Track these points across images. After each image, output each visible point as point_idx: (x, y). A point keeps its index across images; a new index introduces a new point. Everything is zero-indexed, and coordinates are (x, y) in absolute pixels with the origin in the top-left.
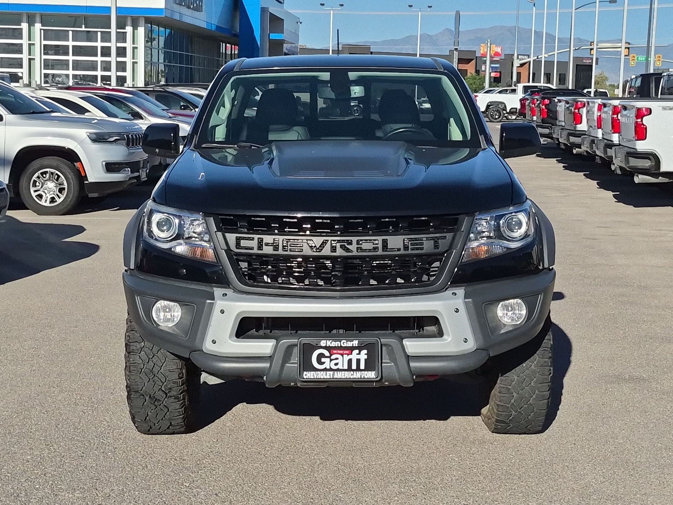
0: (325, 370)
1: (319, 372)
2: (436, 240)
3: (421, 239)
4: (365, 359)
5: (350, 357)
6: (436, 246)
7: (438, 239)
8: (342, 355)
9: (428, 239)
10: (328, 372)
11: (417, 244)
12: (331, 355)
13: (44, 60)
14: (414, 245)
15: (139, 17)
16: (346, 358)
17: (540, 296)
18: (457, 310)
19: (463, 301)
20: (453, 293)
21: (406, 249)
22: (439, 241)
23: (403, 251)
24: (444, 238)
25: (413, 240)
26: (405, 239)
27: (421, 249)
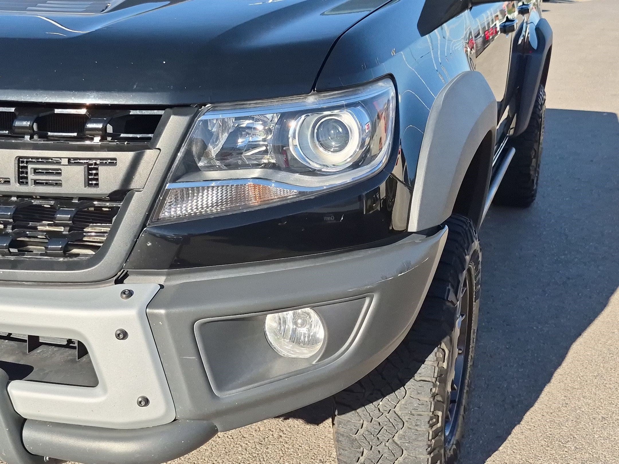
2: (91, 166)
3: (55, 161)
6: (92, 181)
7: (96, 164)
9: (72, 161)
11: (50, 174)
14: (42, 174)
17: (367, 301)
18: (123, 335)
19: (140, 314)
20: (124, 292)
21: (22, 179)
22: (101, 168)
23: (15, 187)
24: (113, 162)
25: (38, 163)
26: (20, 159)
27: (58, 184)
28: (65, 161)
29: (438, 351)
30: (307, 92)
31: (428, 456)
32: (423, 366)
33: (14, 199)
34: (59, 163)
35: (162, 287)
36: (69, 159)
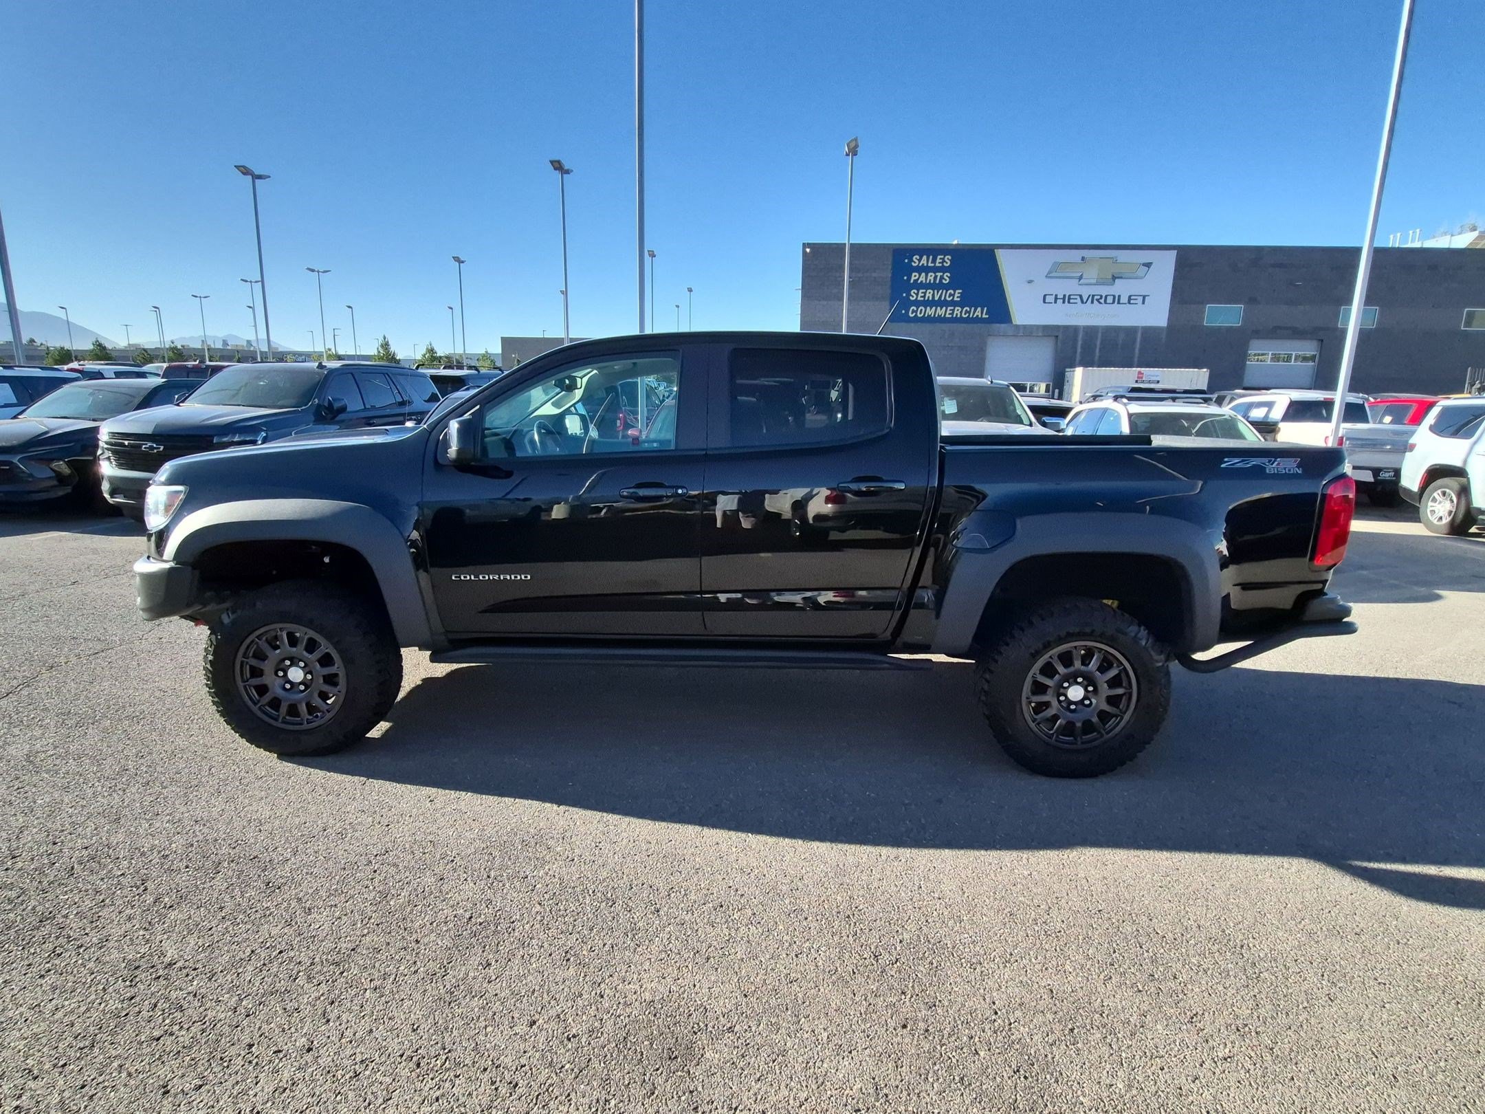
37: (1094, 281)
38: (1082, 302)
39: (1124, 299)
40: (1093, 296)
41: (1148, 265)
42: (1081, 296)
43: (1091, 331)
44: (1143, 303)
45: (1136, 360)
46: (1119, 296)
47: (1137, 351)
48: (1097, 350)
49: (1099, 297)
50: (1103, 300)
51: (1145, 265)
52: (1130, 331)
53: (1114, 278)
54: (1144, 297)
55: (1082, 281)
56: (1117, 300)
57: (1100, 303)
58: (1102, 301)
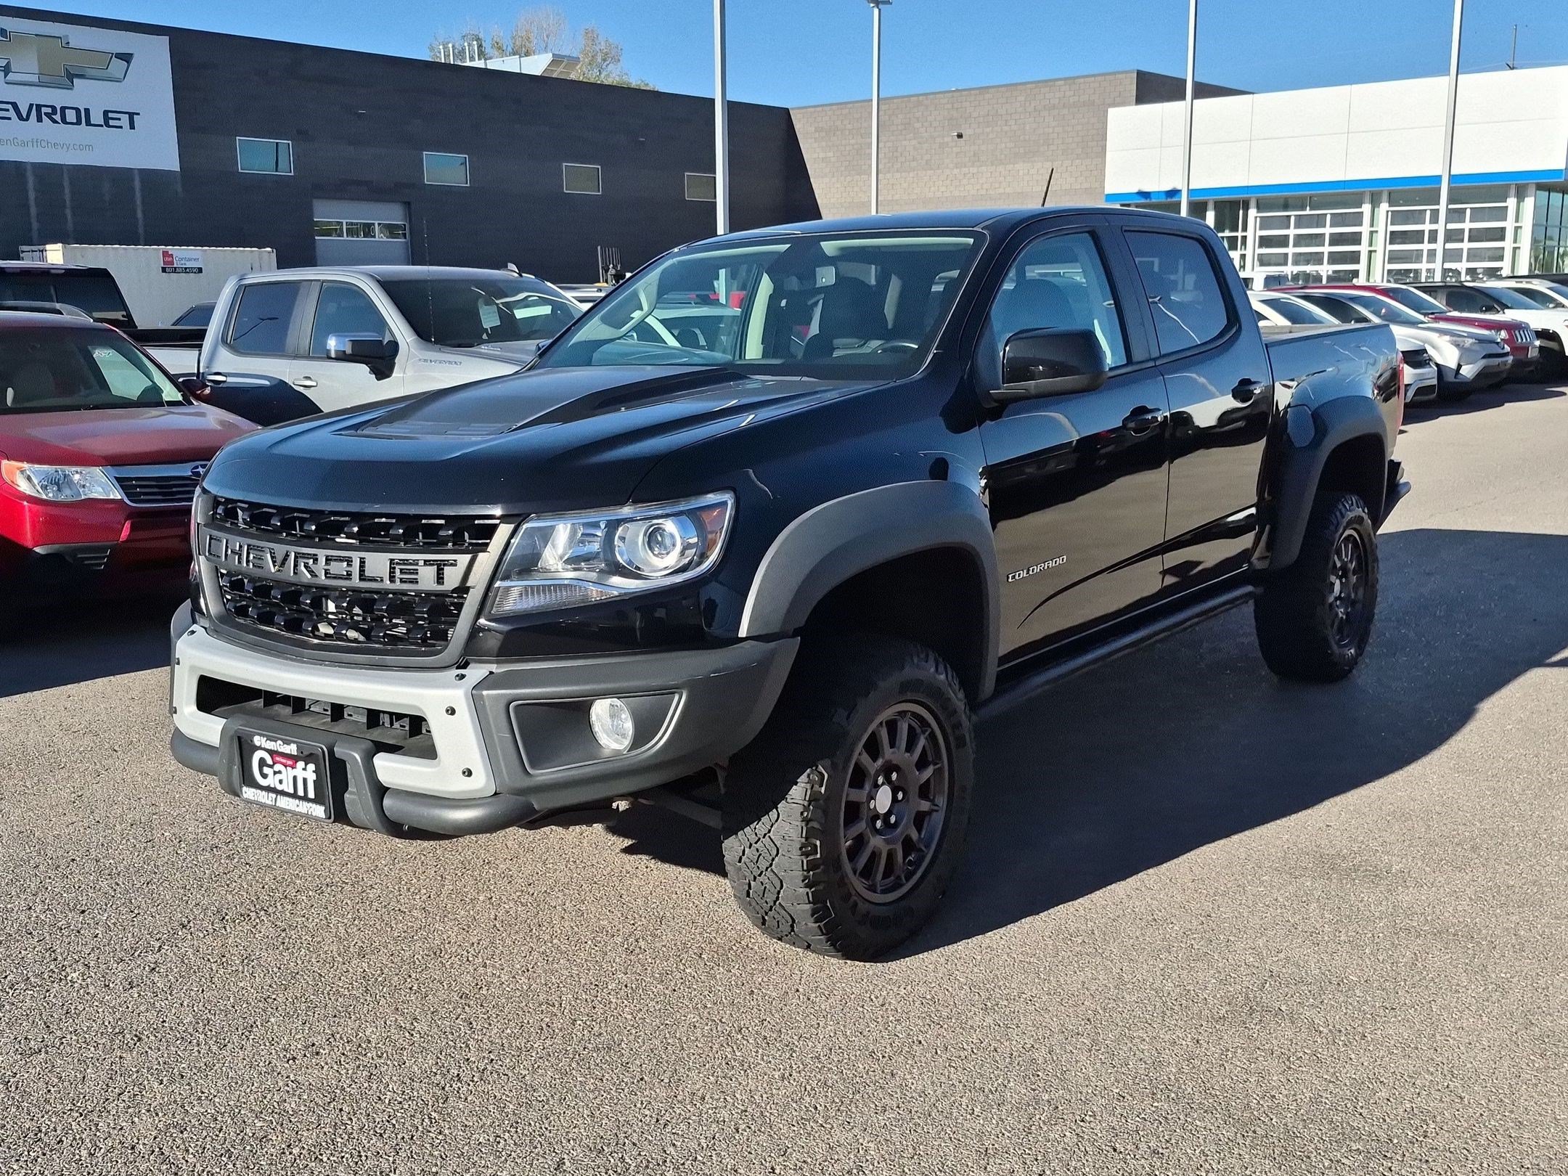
0: (268, 789)
1: (259, 791)
2: (440, 566)
3: (416, 563)
4: (314, 781)
5: (294, 772)
6: (440, 579)
7: (445, 565)
8: (286, 766)
9: (427, 563)
10: (271, 794)
11: (411, 573)
12: (274, 763)
13: (1390, 251)
14: (406, 573)
15: (1528, 184)
16: (291, 772)
17: (677, 697)
18: (452, 711)
19: (466, 695)
20: (458, 676)
21: (392, 579)
22: (445, 568)
23: (387, 584)
24: (454, 564)
25: (405, 564)
26: (392, 560)
27: (415, 581)
28: (421, 563)
29: (812, 772)
30: (622, 503)
31: (808, 890)
32: (794, 787)
33: (391, 596)
34: (417, 564)
35: (491, 673)
36: (425, 561)
37: (35, 79)
38: (20, 117)
39: (97, 117)
40: (39, 107)
41: (126, 58)
42: (15, 105)
43: (48, 173)
44: (132, 127)
45: (141, 230)
46: (87, 111)
47: (140, 215)
48: (68, 212)
49: (49, 110)
50: (56, 114)
51: (120, 56)
52: (121, 176)
53: (71, 77)
54: (131, 115)
55: (11, 77)
56: (83, 117)
57: (55, 122)
58: (57, 117)
